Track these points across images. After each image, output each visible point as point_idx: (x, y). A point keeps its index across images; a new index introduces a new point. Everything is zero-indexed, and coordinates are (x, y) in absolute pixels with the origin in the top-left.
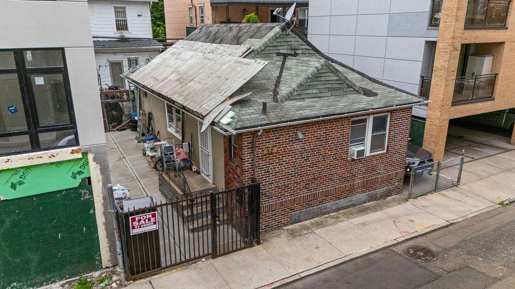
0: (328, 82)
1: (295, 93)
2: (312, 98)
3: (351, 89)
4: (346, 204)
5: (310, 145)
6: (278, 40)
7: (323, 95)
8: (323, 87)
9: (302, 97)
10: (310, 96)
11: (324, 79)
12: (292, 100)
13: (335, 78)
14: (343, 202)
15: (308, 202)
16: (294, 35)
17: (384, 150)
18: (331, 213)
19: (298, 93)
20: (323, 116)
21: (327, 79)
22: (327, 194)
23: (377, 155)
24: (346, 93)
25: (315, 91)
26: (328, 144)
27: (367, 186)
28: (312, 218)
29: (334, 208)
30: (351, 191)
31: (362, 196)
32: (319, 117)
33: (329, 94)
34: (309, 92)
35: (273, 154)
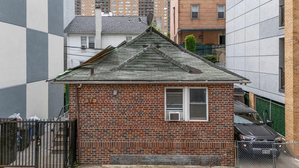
0: (153, 60)
1: (126, 66)
2: (141, 70)
4: (166, 160)
5: (126, 102)
7: (150, 69)
8: (151, 63)
9: (132, 68)
10: (139, 69)
11: (150, 58)
12: (123, 70)
13: (160, 58)
14: (161, 158)
15: (127, 148)
16: (157, 35)
17: (206, 119)
18: (150, 164)
19: (128, 66)
20: (132, 81)
21: (153, 58)
22: (145, 146)
23: (196, 122)
24: (172, 70)
25: (142, 66)
26: (143, 104)
27: (186, 149)
28: (130, 164)
29: (153, 160)
30: (170, 149)
31: (184, 157)
33: (155, 69)
34: (135, 66)
35: (93, 103)
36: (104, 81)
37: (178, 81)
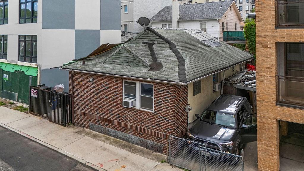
0: (125, 57)
1: (107, 60)
2: (116, 64)
3: (141, 64)
4: (122, 136)
5: (98, 87)
6: (143, 36)
7: (123, 64)
8: (123, 59)
9: (111, 62)
10: (115, 63)
11: (123, 55)
12: (106, 63)
13: (130, 56)
14: (119, 133)
15: (99, 121)
17: (153, 111)
18: (112, 136)
19: (109, 60)
20: (100, 73)
21: (125, 55)
22: (109, 122)
23: (144, 112)
25: (118, 61)
26: (108, 90)
27: (137, 131)
28: (100, 133)
29: (114, 134)
30: (125, 129)
31: (135, 138)
32: (98, 72)
33: (127, 64)
34: (113, 60)
35: (81, 85)
36: (85, 71)
37: (128, 76)
